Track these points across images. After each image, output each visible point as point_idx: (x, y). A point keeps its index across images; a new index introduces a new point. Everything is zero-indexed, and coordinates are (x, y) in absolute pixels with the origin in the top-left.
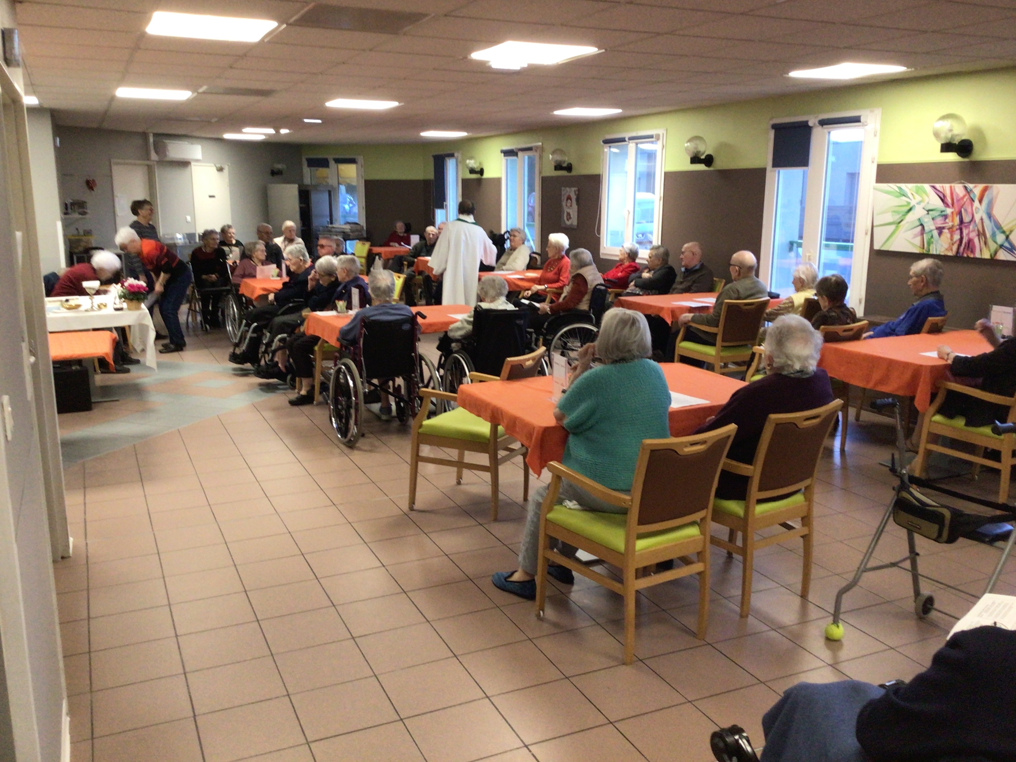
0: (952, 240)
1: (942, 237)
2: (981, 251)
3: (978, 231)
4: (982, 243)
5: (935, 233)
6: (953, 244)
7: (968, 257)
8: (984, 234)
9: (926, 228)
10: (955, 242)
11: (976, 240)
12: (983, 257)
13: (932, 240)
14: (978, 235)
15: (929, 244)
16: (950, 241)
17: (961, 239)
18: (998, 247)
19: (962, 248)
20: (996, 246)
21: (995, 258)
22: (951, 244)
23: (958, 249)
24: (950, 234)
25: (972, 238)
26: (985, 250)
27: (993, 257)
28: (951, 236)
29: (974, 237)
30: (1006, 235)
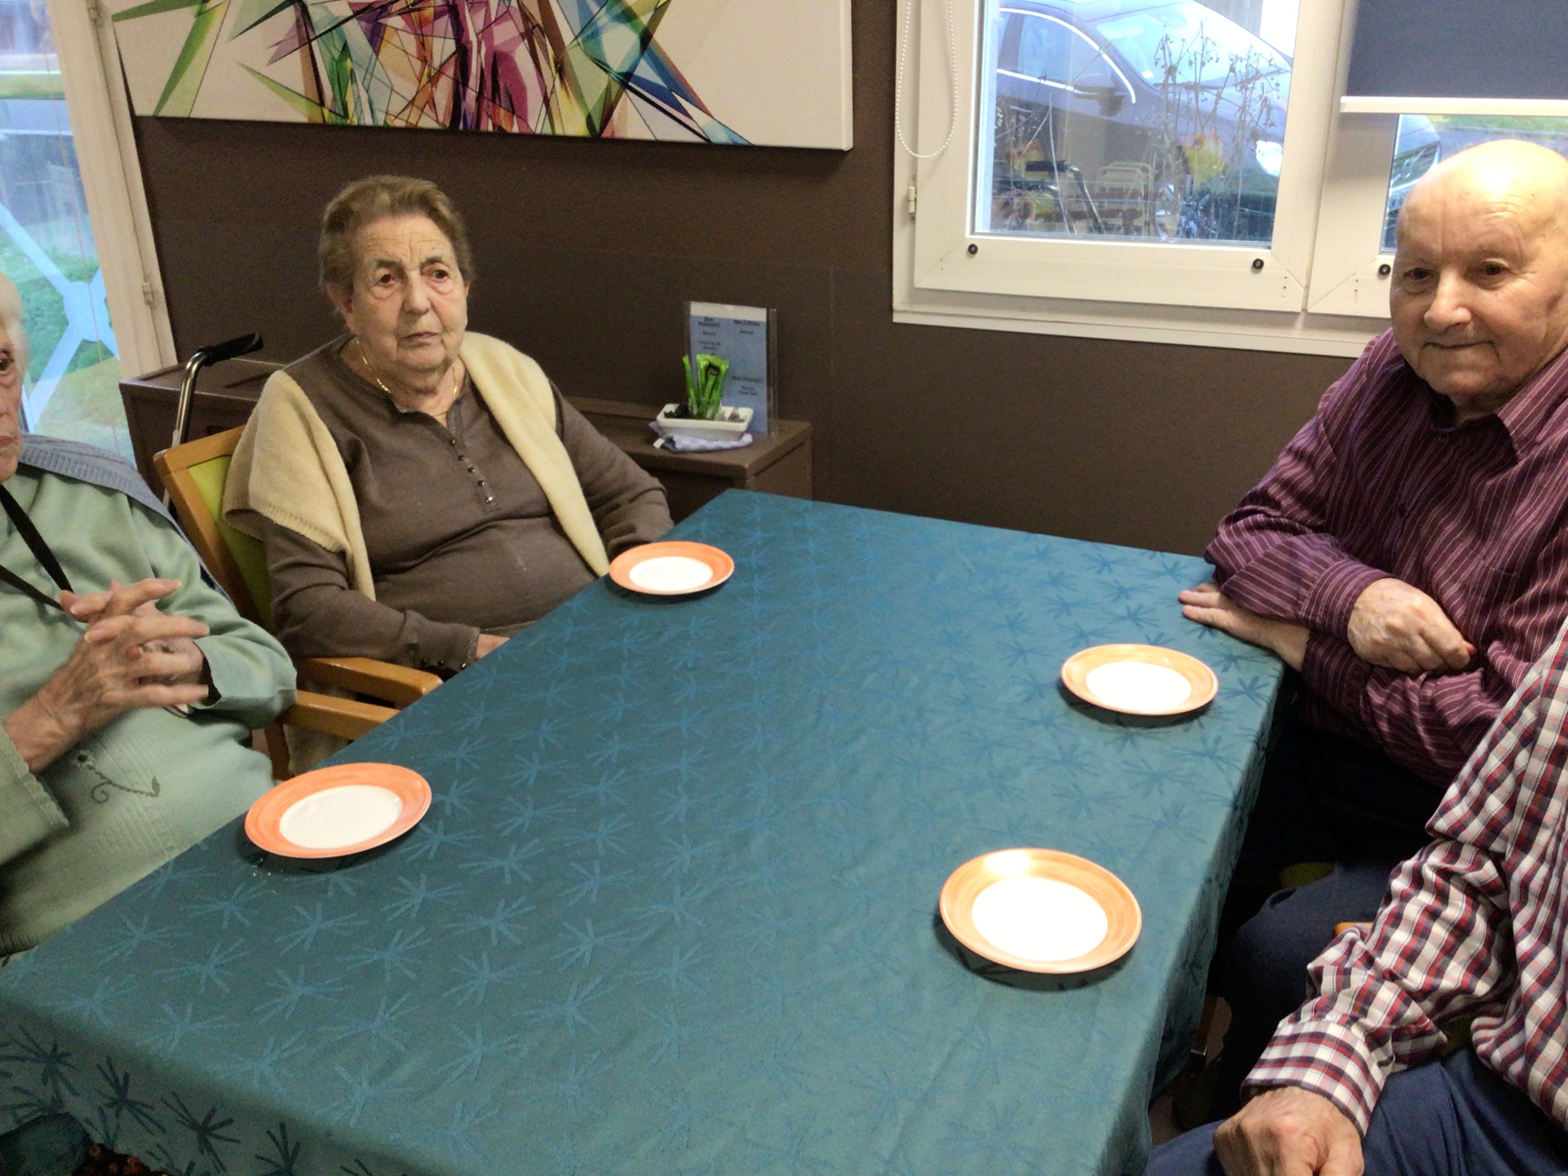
0: (425, 60)
1: (387, 50)
2: (546, 101)
3: (526, 17)
4: (549, 72)
5: (355, 32)
6: (433, 80)
7: (500, 133)
8: (550, 29)
9: (316, 14)
10: (440, 71)
11: (522, 57)
12: (559, 131)
13: (349, 64)
14: (527, 35)
15: (341, 80)
16: (418, 64)
17: (462, 54)
18: (616, 87)
19: (471, 95)
20: (603, 79)
21: (606, 134)
22: (425, 79)
23: (458, 98)
24: (416, 34)
25: (505, 49)
26: (562, 98)
27: (598, 127)
28: (422, 45)
29: (513, 43)
30: (641, 29)
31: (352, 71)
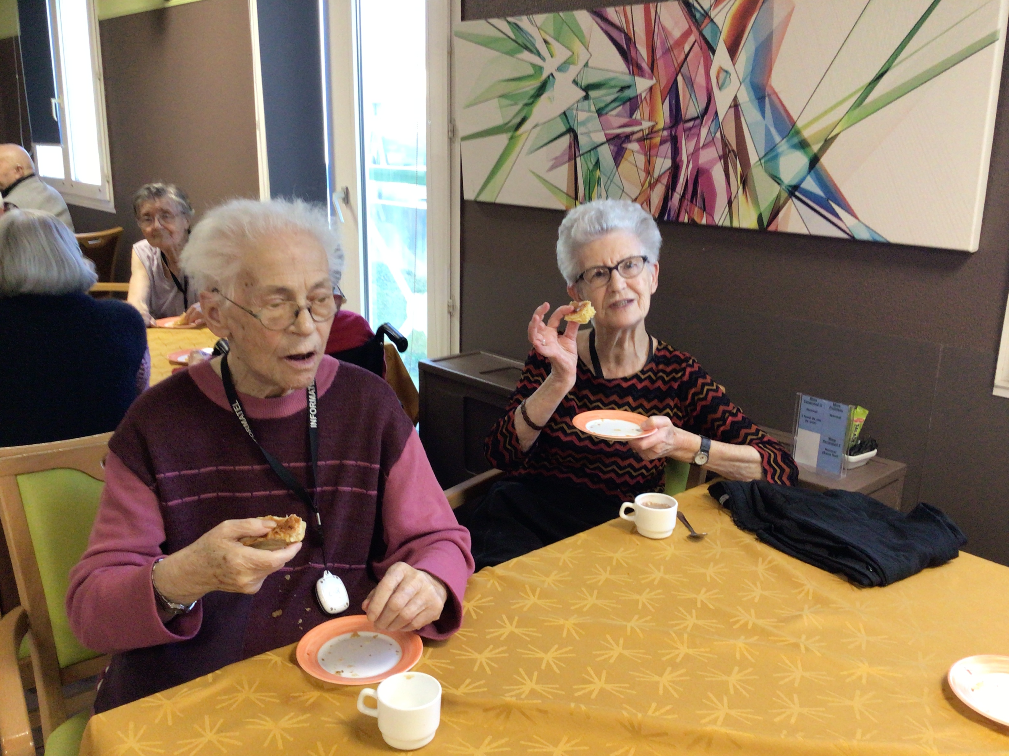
0: (649, 172)
1: (624, 164)
2: (730, 203)
3: (725, 144)
4: (735, 182)
5: (606, 153)
6: (652, 186)
7: (693, 223)
8: (742, 152)
9: (582, 140)
10: (658, 180)
11: (718, 173)
12: (736, 224)
13: (598, 173)
14: (724, 157)
15: (591, 183)
16: (643, 175)
17: (675, 169)
18: (785, 195)
19: (676, 197)
20: (776, 189)
21: (772, 228)
22: (647, 184)
23: (666, 199)
24: (646, 155)
25: (707, 167)
26: (742, 202)
27: (765, 223)
28: (649, 162)
29: (713, 163)
30: (811, 155)
31: (599, 179)
